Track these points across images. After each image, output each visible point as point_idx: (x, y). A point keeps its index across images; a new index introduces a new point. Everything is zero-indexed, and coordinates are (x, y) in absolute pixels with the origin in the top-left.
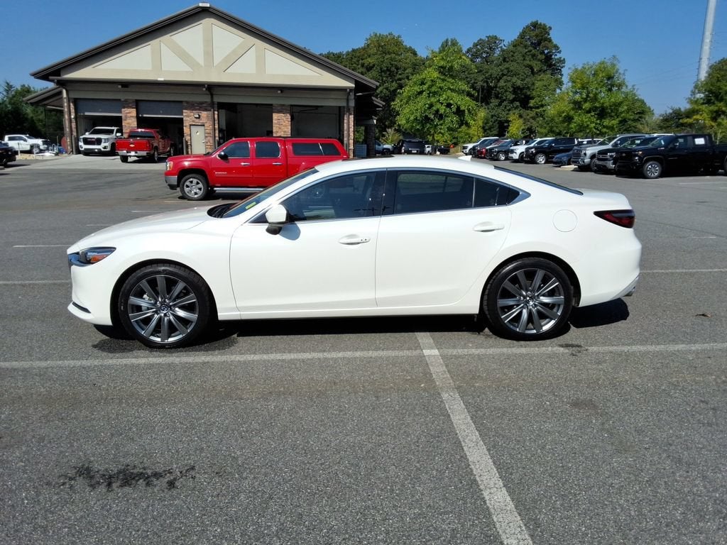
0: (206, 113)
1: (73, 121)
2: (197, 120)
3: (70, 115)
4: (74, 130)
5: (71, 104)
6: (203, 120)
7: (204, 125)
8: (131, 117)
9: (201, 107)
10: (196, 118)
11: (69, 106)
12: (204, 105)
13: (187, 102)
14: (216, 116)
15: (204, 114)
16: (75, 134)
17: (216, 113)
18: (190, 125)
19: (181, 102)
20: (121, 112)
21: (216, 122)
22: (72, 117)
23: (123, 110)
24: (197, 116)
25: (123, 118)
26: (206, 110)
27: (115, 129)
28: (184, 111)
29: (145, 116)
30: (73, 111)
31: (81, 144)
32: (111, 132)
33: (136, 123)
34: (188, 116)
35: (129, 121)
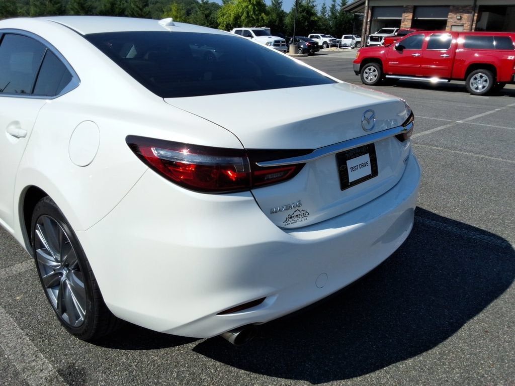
0: (467, 15)
1: (369, 23)
2: (458, 21)
3: (367, 19)
4: (368, 30)
5: (370, 11)
6: (463, 21)
7: (463, 26)
8: (408, 19)
9: (464, 10)
10: (458, 19)
11: (368, 12)
12: (468, 8)
13: (454, 6)
14: (475, 18)
15: (465, 16)
16: (368, 33)
17: (476, 14)
18: (452, 26)
19: (449, 6)
20: (401, 16)
21: (475, 23)
22: (368, 20)
23: (404, 14)
24: (459, 18)
25: (402, 20)
26: (468, 12)
27: (395, 29)
28: (450, 14)
29: (418, 18)
30: (369, 16)
31: (369, 40)
32: (391, 31)
33: (410, 25)
34: (451, 18)
35: (406, 23)
